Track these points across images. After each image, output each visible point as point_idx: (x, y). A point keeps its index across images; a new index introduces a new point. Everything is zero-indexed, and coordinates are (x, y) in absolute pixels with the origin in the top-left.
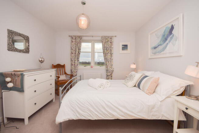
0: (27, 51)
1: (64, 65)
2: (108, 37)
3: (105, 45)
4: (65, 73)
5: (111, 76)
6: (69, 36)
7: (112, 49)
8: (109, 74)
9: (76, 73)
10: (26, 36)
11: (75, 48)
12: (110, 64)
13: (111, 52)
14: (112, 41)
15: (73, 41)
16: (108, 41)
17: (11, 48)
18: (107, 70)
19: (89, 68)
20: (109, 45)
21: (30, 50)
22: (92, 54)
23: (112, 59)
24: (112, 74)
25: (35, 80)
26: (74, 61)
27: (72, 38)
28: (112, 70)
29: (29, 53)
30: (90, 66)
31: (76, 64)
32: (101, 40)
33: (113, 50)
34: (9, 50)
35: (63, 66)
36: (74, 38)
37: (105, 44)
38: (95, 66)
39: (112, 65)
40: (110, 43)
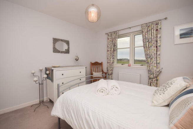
0: (67, 52)
1: (102, 62)
2: (152, 23)
3: (147, 36)
4: (102, 71)
5: (157, 80)
6: (106, 34)
7: (158, 40)
8: (152, 76)
9: (111, 71)
10: (67, 41)
11: (110, 45)
12: (155, 62)
13: (157, 44)
14: (159, 27)
15: (109, 38)
16: (152, 29)
17: (55, 51)
18: (149, 71)
19: (126, 66)
20: (152, 34)
21: (70, 51)
22: (130, 49)
23: (159, 54)
24: (158, 76)
25: (63, 74)
26: (109, 59)
27: (108, 35)
28: (158, 70)
29: (69, 53)
30: (128, 64)
31: (111, 62)
32: (141, 30)
33: (160, 40)
34: (54, 52)
35: (101, 64)
36: (110, 34)
37: (146, 34)
38: (135, 65)
39: (159, 63)
40: (155, 31)
